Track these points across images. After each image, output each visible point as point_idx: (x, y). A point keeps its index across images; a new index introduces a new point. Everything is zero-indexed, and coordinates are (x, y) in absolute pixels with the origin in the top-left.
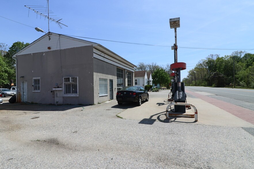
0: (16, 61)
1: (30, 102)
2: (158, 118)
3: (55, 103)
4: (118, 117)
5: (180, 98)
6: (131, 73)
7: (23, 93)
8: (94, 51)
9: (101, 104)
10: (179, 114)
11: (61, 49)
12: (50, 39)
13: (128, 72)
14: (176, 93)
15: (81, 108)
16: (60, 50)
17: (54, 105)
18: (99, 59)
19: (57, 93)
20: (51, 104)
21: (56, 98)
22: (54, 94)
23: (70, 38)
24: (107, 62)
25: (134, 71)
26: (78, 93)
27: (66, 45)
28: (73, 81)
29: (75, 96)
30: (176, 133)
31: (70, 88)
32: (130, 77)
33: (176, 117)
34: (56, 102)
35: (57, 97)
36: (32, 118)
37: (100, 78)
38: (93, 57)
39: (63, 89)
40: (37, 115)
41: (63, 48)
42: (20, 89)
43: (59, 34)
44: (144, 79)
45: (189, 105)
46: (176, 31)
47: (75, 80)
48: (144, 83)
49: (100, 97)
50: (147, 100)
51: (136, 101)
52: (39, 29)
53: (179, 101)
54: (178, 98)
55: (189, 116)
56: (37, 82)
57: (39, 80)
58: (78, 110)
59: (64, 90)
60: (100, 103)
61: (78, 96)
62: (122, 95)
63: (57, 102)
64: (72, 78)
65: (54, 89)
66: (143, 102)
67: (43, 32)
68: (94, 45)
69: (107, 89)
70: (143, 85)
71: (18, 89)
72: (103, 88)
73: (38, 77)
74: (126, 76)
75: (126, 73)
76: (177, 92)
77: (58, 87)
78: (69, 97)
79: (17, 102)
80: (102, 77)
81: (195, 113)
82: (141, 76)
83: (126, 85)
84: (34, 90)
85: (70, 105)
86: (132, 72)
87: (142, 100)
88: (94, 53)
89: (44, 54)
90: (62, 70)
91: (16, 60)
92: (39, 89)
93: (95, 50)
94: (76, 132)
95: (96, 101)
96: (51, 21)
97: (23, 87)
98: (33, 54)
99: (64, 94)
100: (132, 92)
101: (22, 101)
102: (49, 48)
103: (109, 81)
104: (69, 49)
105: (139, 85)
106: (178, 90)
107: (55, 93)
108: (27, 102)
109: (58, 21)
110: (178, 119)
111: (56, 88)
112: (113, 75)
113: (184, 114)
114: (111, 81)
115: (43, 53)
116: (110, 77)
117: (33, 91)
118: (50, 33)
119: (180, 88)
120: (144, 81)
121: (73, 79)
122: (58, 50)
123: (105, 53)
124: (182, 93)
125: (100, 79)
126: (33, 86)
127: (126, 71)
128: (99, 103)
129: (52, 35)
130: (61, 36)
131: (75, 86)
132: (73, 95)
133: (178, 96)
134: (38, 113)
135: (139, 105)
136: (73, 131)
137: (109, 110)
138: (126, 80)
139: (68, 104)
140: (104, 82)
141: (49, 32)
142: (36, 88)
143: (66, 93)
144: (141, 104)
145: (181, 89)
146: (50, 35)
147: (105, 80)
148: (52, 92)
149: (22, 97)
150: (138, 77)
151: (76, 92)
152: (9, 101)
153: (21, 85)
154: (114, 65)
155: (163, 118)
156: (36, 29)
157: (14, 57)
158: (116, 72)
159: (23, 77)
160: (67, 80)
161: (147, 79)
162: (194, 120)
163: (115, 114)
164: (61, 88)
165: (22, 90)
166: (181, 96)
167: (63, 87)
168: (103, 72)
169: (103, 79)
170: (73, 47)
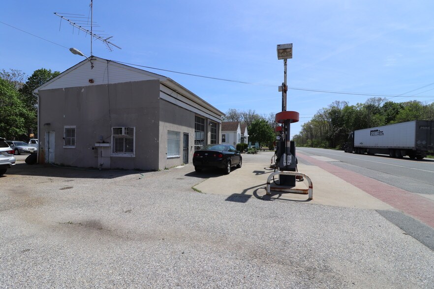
0: (38, 99)
1: (59, 164)
2: (255, 193)
3: (99, 166)
4: (195, 190)
5: (288, 164)
6: (216, 124)
7: (49, 149)
8: (161, 89)
9: (170, 169)
10: (286, 189)
12: (92, 67)
13: (212, 123)
14: (283, 157)
15: (138, 175)
16: (109, 85)
17: (97, 169)
18: (168, 102)
19: (101, 152)
20: (92, 168)
21: (99, 159)
22: (96, 152)
23: (125, 67)
24: (181, 107)
25: (221, 122)
26: (134, 152)
27: (118, 78)
28: (128, 134)
29: (130, 156)
30: (279, 217)
31: (124, 144)
32: (216, 130)
33: (280, 193)
34: (99, 164)
35: (102, 157)
36: (60, 188)
37: (168, 131)
38: (159, 98)
39: (111, 144)
40: (69, 184)
41: (112, 82)
42: (44, 144)
43: (108, 60)
44: (236, 135)
45: (301, 175)
46: (285, 64)
47: (130, 131)
48: (236, 140)
49: (168, 158)
50: (239, 166)
51: (223, 167)
52: (75, 51)
53: (287, 168)
54: (285, 164)
55: (300, 192)
56: (70, 132)
57: (73, 130)
58: (134, 178)
59: (112, 147)
60: (167, 169)
61: (134, 156)
62: (202, 157)
63: (101, 165)
64: (125, 128)
65: (97, 145)
66: (233, 169)
67: (82, 56)
68: (161, 80)
69: (179, 147)
70: (235, 143)
71: (41, 143)
72: (173, 146)
73: (72, 125)
74: (209, 128)
75: (210, 124)
76: (285, 155)
77: (104, 142)
78: (120, 157)
79: (38, 164)
80: (172, 130)
81: (310, 187)
82: (231, 130)
83: (209, 142)
84: (66, 145)
85: (122, 169)
86: (219, 123)
87: (232, 166)
88: (160, 92)
89: (83, 90)
90: (110, 117)
91: (38, 97)
92: (73, 144)
94: (129, 211)
95: (161, 165)
96: (95, 38)
97: (48, 140)
98: (65, 89)
99: (113, 152)
100: (218, 154)
101: (46, 161)
102: (91, 81)
103: (182, 136)
104: (122, 83)
105: (228, 142)
106: (286, 152)
107: (99, 151)
108: (54, 164)
109: (107, 39)
110: (284, 196)
111: (99, 143)
112: (190, 126)
113: (293, 188)
114: (186, 136)
115: (81, 88)
116: (184, 129)
117: (64, 147)
118: (94, 58)
119: (289, 150)
120: (236, 138)
121: (128, 130)
122: (105, 85)
123: (177, 93)
124: (292, 157)
125: (170, 132)
126: (64, 138)
127: (209, 120)
128: (165, 169)
129: (96, 61)
130: (110, 63)
131: (130, 142)
132: (127, 155)
133: (285, 161)
134: (71, 180)
135: (227, 173)
136: (125, 210)
137: (181, 179)
138: (209, 134)
139: (118, 169)
140: (174, 137)
141: (92, 56)
142: (68, 143)
143: (116, 151)
144: (231, 171)
145: (291, 151)
146: (92, 61)
147: (177, 133)
148: (93, 149)
149: (47, 155)
150: (227, 130)
151: (132, 151)
152: (27, 160)
153: (45, 137)
154: (191, 111)
155: (262, 193)
156: (72, 50)
157: (35, 93)
158: (193, 122)
159: (48, 124)
160: (119, 131)
161: (240, 134)
162: (306, 197)
163: (190, 186)
164: (108, 143)
165: (46, 144)
166: (290, 161)
167: (112, 143)
168: (173, 121)
169: (173, 131)
170: (128, 81)
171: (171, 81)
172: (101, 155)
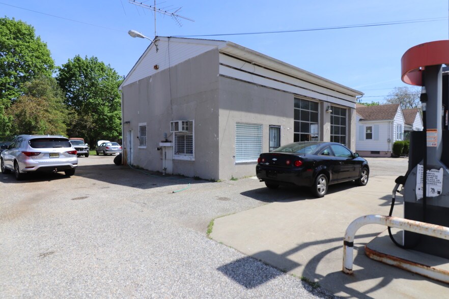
1: (136, 166)
2: (317, 259)
3: (163, 171)
4: (210, 225)
6: (345, 110)
7: (131, 149)
8: (221, 61)
9: (239, 180)
11: (171, 66)
12: (157, 50)
13: (333, 108)
16: (170, 69)
17: (161, 174)
18: (236, 79)
19: (165, 153)
21: (164, 161)
22: (161, 154)
24: (262, 86)
25: (354, 106)
26: (194, 154)
27: (178, 57)
28: (187, 129)
29: (189, 159)
31: (184, 144)
34: (163, 168)
35: (166, 159)
37: (237, 123)
38: (218, 75)
39: (173, 144)
41: (173, 64)
42: (126, 143)
43: (168, 37)
44: (392, 127)
47: (189, 126)
48: (392, 136)
49: (237, 164)
52: (134, 34)
53: (425, 205)
56: (143, 129)
57: (145, 128)
59: (174, 147)
60: (236, 179)
61: (194, 159)
63: (165, 169)
64: (183, 122)
65: (161, 144)
67: (143, 38)
68: (222, 47)
70: (389, 141)
71: (124, 142)
73: (144, 122)
74: (327, 117)
75: (327, 110)
77: (167, 141)
78: (181, 161)
79: (123, 165)
80: (244, 121)
82: (383, 119)
83: (327, 140)
85: (183, 176)
86: (350, 108)
88: (220, 66)
89: (151, 80)
90: (172, 108)
91: (122, 94)
92: (145, 144)
93: (223, 59)
95: (224, 174)
97: (129, 139)
98: (139, 81)
99: (175, 154)
101: (129, 162)
102: (156, 67)
103: (266, 131)
104: (181, 63)
105: (377, 139)
106: (422, 162)
108: (132, 166)
111: (163, 142)
112: (283, 114)
114: (275, 130)
115: (149, 78)
116: (275, 120)
117: (139, 147)
118: (158, 39)
120: (392, 131)
121: (187, 125)
122: (167, 69)
123: (255, 64)
124: (445, 175)
125: (239, 125)
126: (138, 137)
127: (326, 105)
128: (233, 179)
129: (160, 42)
130: (171, 39)
131: (190, 140)
137: (226, 199)
138: (327, 127)
139: (179, 175)
140: (253, 132)
141: (157, 37)
142: (142, 143)
143: (178, 152)
146: (157, 43)
147: (258, 127)
148: (158, 149)
149: (129, 156)
150: (373, 120)
151: (191, 152)
152: (115, 161)
153: (127, 137)
154: (284, 91)
156: (130, 33)
157: (119, 91)
158: (291, 109)
159: (128, 122)
161: (403, 125)
164: (170, 142)
165: (128, 143)
166: (439, 187)
167: (174, 141)
168: (248, 107)
169: (247, 124)
170: (187, 59)
171: (236, 46)
172: (165, 157)
